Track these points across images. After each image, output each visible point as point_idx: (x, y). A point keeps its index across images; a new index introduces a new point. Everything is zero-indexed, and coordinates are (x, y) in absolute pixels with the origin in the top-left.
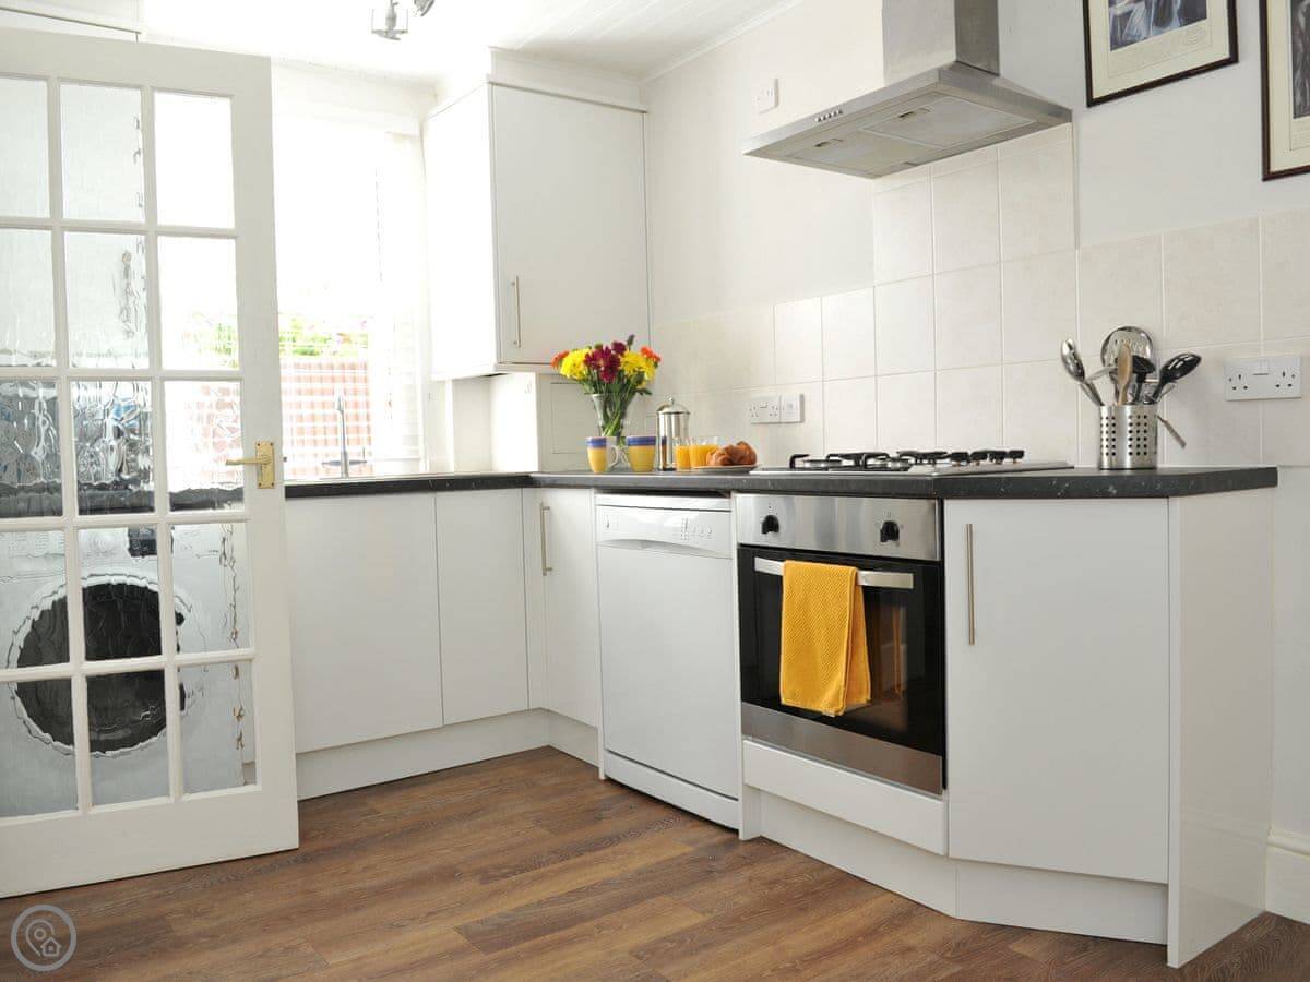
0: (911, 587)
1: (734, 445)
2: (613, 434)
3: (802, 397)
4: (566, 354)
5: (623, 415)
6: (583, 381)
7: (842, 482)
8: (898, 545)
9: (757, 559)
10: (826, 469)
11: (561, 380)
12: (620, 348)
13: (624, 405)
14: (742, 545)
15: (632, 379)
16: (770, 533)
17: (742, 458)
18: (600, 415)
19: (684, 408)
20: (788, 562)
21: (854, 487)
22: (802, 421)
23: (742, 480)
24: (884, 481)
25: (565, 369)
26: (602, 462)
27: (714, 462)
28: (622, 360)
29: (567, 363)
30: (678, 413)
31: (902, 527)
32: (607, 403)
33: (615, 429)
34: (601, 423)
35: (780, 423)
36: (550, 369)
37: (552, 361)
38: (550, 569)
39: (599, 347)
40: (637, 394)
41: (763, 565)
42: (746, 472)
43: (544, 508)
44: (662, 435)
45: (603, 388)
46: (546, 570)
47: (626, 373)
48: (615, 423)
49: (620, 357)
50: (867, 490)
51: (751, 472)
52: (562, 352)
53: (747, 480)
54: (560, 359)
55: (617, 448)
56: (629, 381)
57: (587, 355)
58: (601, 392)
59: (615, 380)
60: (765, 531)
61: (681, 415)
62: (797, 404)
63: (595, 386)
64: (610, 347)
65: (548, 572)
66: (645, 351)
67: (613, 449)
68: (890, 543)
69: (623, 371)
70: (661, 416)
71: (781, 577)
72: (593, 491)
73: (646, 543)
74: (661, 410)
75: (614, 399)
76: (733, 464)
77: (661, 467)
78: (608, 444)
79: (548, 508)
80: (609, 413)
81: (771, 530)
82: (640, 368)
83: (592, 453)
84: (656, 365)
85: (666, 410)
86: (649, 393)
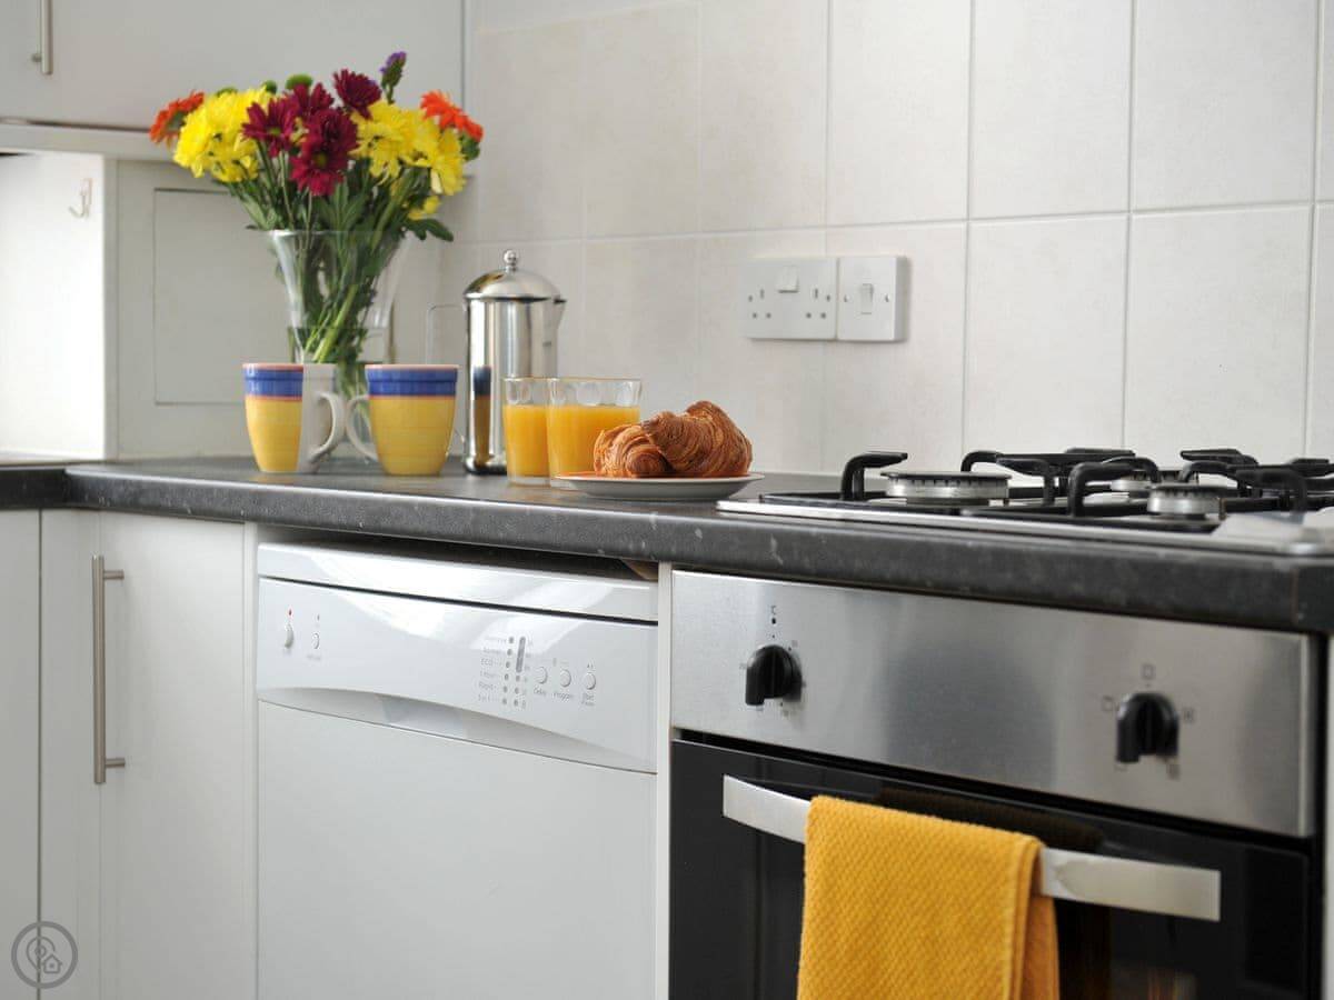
0: (1213, 913)
1: (680, 412)
2: (331, 357)
3: (904, 266)
4: (195, 103)
5: (364, 298)
6: (244, 188)
7: (1001, 557)
8: (1174, 773)
9: (728, 779)
10: (953, 508)
11: (175, 181)
12: (359, 92)
13: (369, 264)
14: (687, 734)
15: (394, 191)
16: (768, 702)
17: (703, 454)
18: (294, 295)
19: (547, 284)
20: (821, 801)
21: (1036, 578)
22: (901, 339)
23: (692, 528)
24: (1136, 565)
25: (189, 147)
26: (286, 439)
27: (613, 462)
28: (364, 127)
29: (196, 131)
30: (526, 300)
31: (1189, 715)
32: (314, 258)
33: (337, 342)
34: (296, 318)
35: (835, 341)
36: (142, 146)
37: (151, 121)
38: (120, 764)
39: (300, 85)
40: (410, 235)
41: (748, 803)
42: (707, 501)
43: (106, 577)
44: (477, 362)
45: (303, 213)
46: (105, 765)
47: (375, 171)
48: (338, 321)
49: (355, 118)
50: (1078, 588)
51: (724, 505)
52: (184, 96)
53: (707, 530)
54: (174, 118)
55: (334, 401)
56: (385, 190)
57: (255, 110)
58: (298, 224)
59: (340, 192)
60: (756, 695)
61: (536, 306)
62: (887, 285)
63: (280, 207)
64: (331, 90)
65: (110, 773)
66: (433, 104)
67: (323, 401)
68: (1148, 765)
69: (365, 162)
70: (478, 309)
71: (798, 848)
72: (249, 532)
73: (399, 707)
74: (475, 287)
75: (337, 248)
76: (669, 471)
77: (470, 463)
78: (306, 387)
79: (120, 576)
80: (324, 290)
81: (775, 695)
82: (419, 155)
83: (255, 409)
84: (471, 150)
85: (490, 289)
86: (445, 236)
